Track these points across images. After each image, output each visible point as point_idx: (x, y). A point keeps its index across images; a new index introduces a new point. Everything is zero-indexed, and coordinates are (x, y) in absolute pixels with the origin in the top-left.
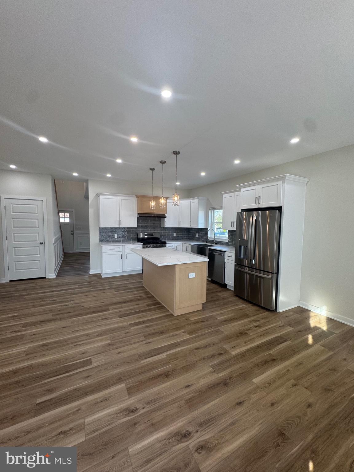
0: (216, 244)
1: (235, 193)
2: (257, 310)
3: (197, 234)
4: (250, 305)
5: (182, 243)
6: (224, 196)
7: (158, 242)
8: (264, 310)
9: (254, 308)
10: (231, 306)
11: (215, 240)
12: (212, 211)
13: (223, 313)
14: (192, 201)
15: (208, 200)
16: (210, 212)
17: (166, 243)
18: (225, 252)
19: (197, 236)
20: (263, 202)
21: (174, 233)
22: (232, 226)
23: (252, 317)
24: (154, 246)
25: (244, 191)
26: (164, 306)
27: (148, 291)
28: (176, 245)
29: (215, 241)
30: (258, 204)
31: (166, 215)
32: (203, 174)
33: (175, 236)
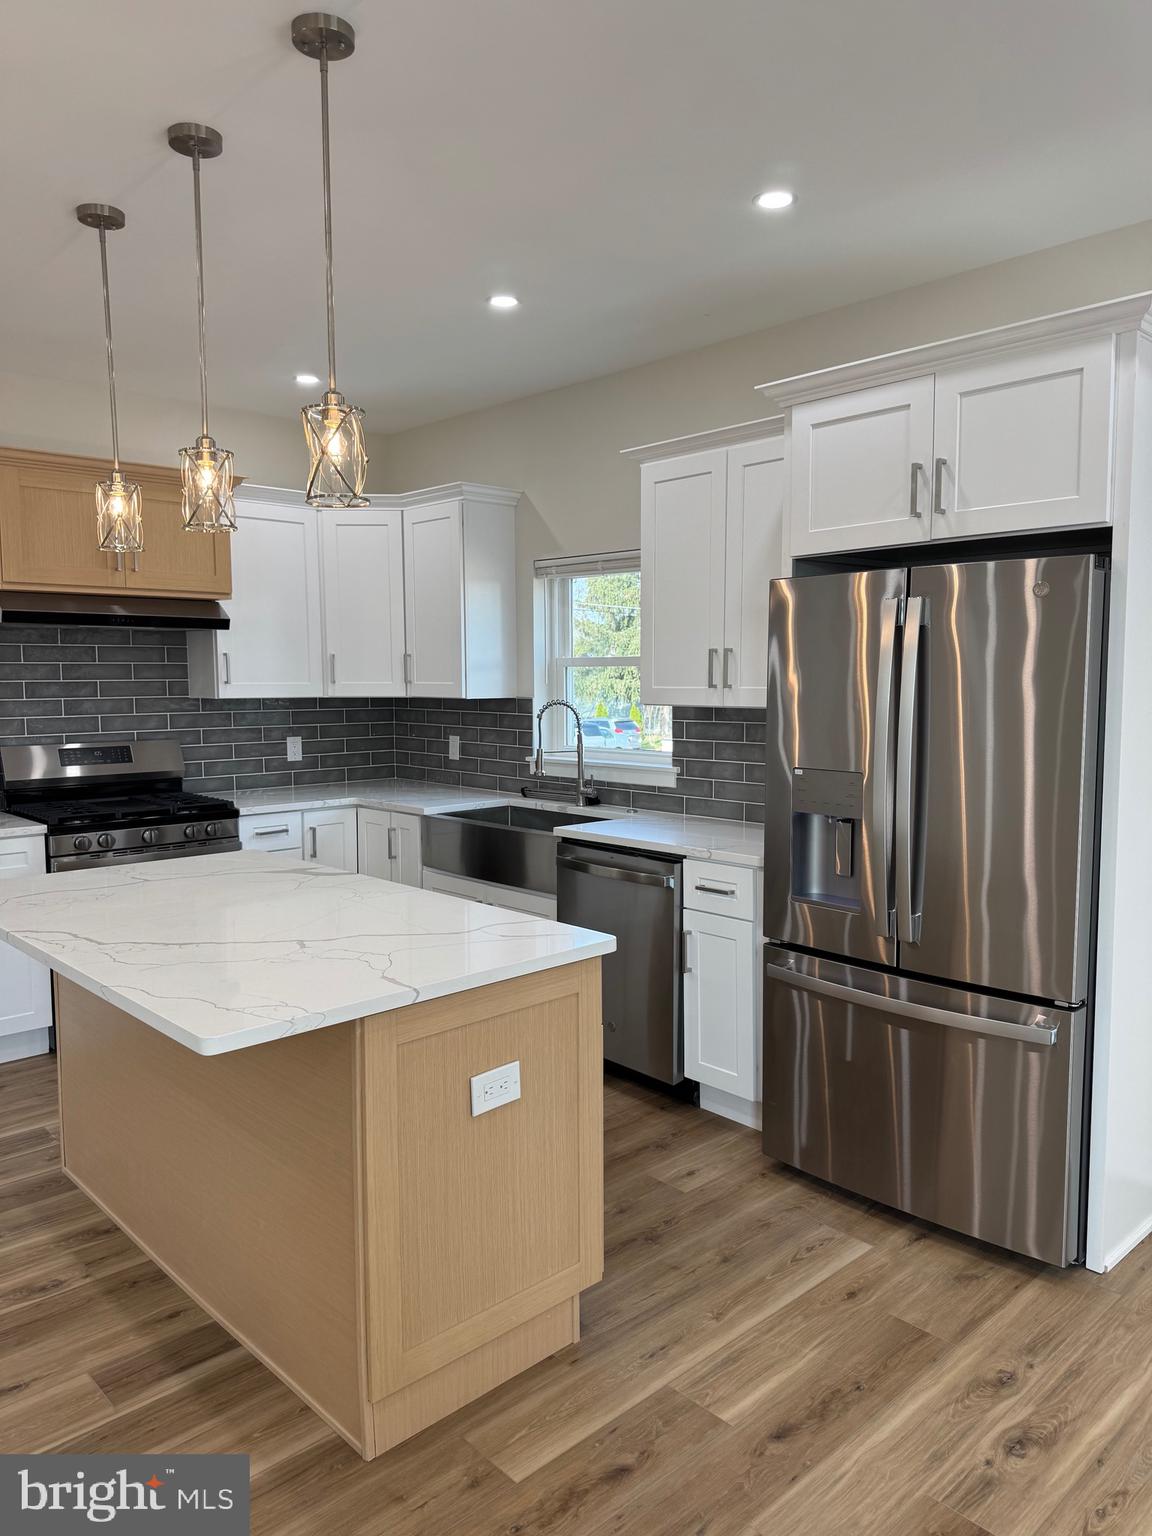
0: (592, 802)
1: (730, 448)
2: (962, 1279)
3: (455, 743)
4: (898, 1237)
5: (357, 806)
6: (650, 471)
7: (171, 806)
8: (1009, 1272)
9: (935, 1262)
10: (780, 1270)
11: (587, 777)
12: (551, 582)
13: (742, 1352)
14: (414, 513)
15: (522, 506)
16: (539, 590)
17: (235, 814)
18: (678, 859)
19: (454, 754)
20: (964, 501)
21: (290, 740)
22: (718, 680)
23: (960, 1351)
24: (140, 843)
25: (815, 426)
26: (257, 1365)
27: (109, 1220)
28: (312, 820)
29: (587, 783)
30: (926, 518)
31: (227, 607)
32: (504, 303)
33: (299, 757)
